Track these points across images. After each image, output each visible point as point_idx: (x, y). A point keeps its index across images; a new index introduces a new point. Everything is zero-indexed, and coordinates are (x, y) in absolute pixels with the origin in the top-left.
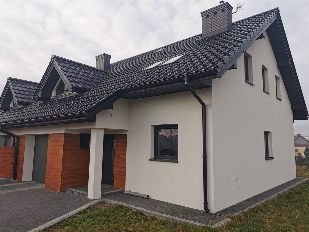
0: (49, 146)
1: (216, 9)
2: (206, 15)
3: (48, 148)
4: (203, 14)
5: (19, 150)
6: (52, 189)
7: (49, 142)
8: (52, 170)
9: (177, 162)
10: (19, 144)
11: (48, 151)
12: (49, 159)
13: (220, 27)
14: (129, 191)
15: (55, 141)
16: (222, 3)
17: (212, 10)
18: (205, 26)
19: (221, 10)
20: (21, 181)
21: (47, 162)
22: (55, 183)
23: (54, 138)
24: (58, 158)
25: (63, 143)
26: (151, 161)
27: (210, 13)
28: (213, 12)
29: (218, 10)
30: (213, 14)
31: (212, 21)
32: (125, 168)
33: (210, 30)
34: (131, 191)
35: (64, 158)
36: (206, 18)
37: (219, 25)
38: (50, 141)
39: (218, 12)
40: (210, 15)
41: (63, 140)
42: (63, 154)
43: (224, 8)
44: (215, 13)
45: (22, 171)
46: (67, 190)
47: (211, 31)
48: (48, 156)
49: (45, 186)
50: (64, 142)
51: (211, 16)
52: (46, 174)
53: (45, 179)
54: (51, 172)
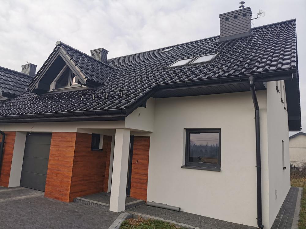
0: (51, 146)
1: (237, 13)
2: (225, 18)
3: (51, 148)
4: (221, 16)
5: (5, 150)
6: (56, 198)
7: (52, 142)
8: (56, 175)
9: (219, 170)
10: (5, 143)
11: (50, 152)
12: (52, 162)
13: (241, 31)
14: (153, 201)
15: (61, 141)
16: (242, 8)
17: (233, 14)
18: (223, 28)
19: (242, 15)
20: (6, 186)
21: (49, 166)
22: (61, 191)
23: (60, 138)
24: (66, 161)
25: (74, 143)
26: (183, 168)
27: (230, 16)
28: (233, 15)
29: (239, 14)
30: (233, 18)
31: (232, 25)
32: (146, 175)
33: (229, 33)
34: (155, 201)
35: (75, 162)
36: (225, 20)
37: (240, 29)
38: (54, 141)
39: (238, 16)
40: (229, 18)
41: (75, 140)
42: (74, 156)
43: (245, 12)
44: (236, 17)
45: (8, 175)
46: (78, 200)
47: (230, 35)
48: (50, 158)
49: (45, 194)
50: (77, 142)
51: (231, 19)
52: (47, 179)
53: (45, 186)
54: (55, 178)
